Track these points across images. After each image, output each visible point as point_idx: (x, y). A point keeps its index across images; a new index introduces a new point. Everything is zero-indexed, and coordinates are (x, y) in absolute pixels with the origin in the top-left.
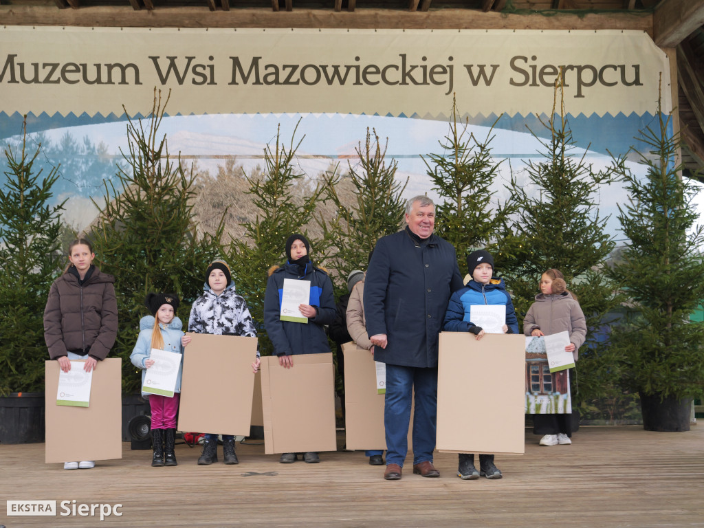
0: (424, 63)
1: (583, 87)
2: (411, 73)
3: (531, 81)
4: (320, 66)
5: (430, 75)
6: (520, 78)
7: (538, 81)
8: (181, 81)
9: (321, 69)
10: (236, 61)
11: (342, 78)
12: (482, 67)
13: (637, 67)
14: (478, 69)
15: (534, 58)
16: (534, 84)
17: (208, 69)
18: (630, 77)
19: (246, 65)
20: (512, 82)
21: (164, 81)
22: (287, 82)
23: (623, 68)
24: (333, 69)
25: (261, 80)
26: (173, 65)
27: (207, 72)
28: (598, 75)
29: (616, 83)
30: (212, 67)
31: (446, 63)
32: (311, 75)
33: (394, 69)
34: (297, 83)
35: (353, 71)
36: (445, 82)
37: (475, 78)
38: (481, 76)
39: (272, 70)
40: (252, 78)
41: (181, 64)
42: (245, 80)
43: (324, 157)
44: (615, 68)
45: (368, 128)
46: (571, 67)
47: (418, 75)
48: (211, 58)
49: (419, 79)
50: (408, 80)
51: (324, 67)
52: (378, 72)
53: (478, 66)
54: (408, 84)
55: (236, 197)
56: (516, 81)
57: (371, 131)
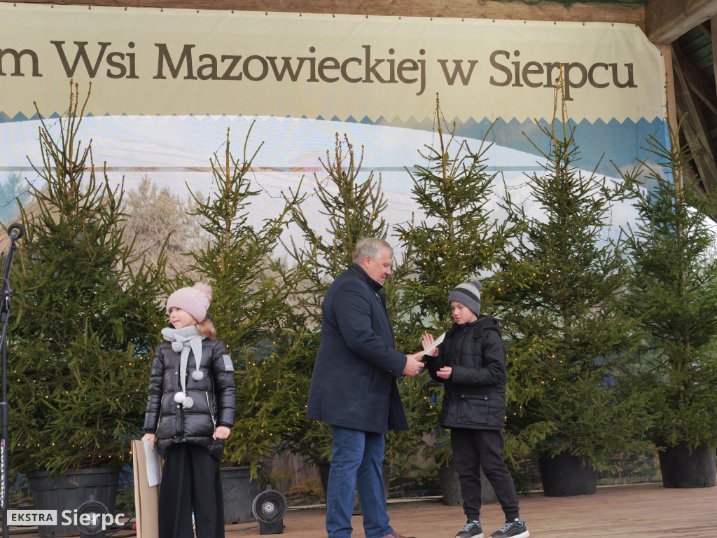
0: (391, 57)
1: (571, 89)
2: (377, 69)
3: (513, 81)
4: (267, 58)
5: (398, 72)
6: (501, 77)
7: (522, 81)
8: (92, 73)
9: (268, 61)
10: (163, 50)
11: (294, 72)
12: (458, 63)
13: (630, 66)
14: (454, 64)
15: (517, 53)
16: (518, 84)
17: (127, 59)
18: (623, 78)
19: (175, 55)
20: (492, 81)
21: (70, 73)
22: (227, 76)
23: (614, 66)
24: (283, 62)
25: (195, 74)
26: (82, 52)
27: (126, 62)
28: (588, 76)
29: (607, 84)
30: (132, 56)
31: (416, 57)
32: (256, 68)
33: (356, 63)
34: (239, 78)
35: (307, 64)
36: (416, 80)
37: (451, 74)
38: (458, 73)
39: (208, 61)
40: (184, 71)
41: (93, 52)
42: (175, 73)
43: (273, 169)
44: (606, 66)
45: (337, 135)
46: (558, 65)
47: (384, 70)
48: (132, 45)
49: (386, 75)
50: (372, 76)
51: (272, 59)
52: (336, 66)
53: (454, 61)
54: (372, 82)
55: (166, 220)
56: (497, 80)
57: (341, 138)
